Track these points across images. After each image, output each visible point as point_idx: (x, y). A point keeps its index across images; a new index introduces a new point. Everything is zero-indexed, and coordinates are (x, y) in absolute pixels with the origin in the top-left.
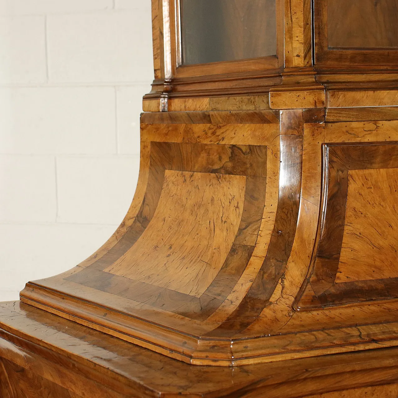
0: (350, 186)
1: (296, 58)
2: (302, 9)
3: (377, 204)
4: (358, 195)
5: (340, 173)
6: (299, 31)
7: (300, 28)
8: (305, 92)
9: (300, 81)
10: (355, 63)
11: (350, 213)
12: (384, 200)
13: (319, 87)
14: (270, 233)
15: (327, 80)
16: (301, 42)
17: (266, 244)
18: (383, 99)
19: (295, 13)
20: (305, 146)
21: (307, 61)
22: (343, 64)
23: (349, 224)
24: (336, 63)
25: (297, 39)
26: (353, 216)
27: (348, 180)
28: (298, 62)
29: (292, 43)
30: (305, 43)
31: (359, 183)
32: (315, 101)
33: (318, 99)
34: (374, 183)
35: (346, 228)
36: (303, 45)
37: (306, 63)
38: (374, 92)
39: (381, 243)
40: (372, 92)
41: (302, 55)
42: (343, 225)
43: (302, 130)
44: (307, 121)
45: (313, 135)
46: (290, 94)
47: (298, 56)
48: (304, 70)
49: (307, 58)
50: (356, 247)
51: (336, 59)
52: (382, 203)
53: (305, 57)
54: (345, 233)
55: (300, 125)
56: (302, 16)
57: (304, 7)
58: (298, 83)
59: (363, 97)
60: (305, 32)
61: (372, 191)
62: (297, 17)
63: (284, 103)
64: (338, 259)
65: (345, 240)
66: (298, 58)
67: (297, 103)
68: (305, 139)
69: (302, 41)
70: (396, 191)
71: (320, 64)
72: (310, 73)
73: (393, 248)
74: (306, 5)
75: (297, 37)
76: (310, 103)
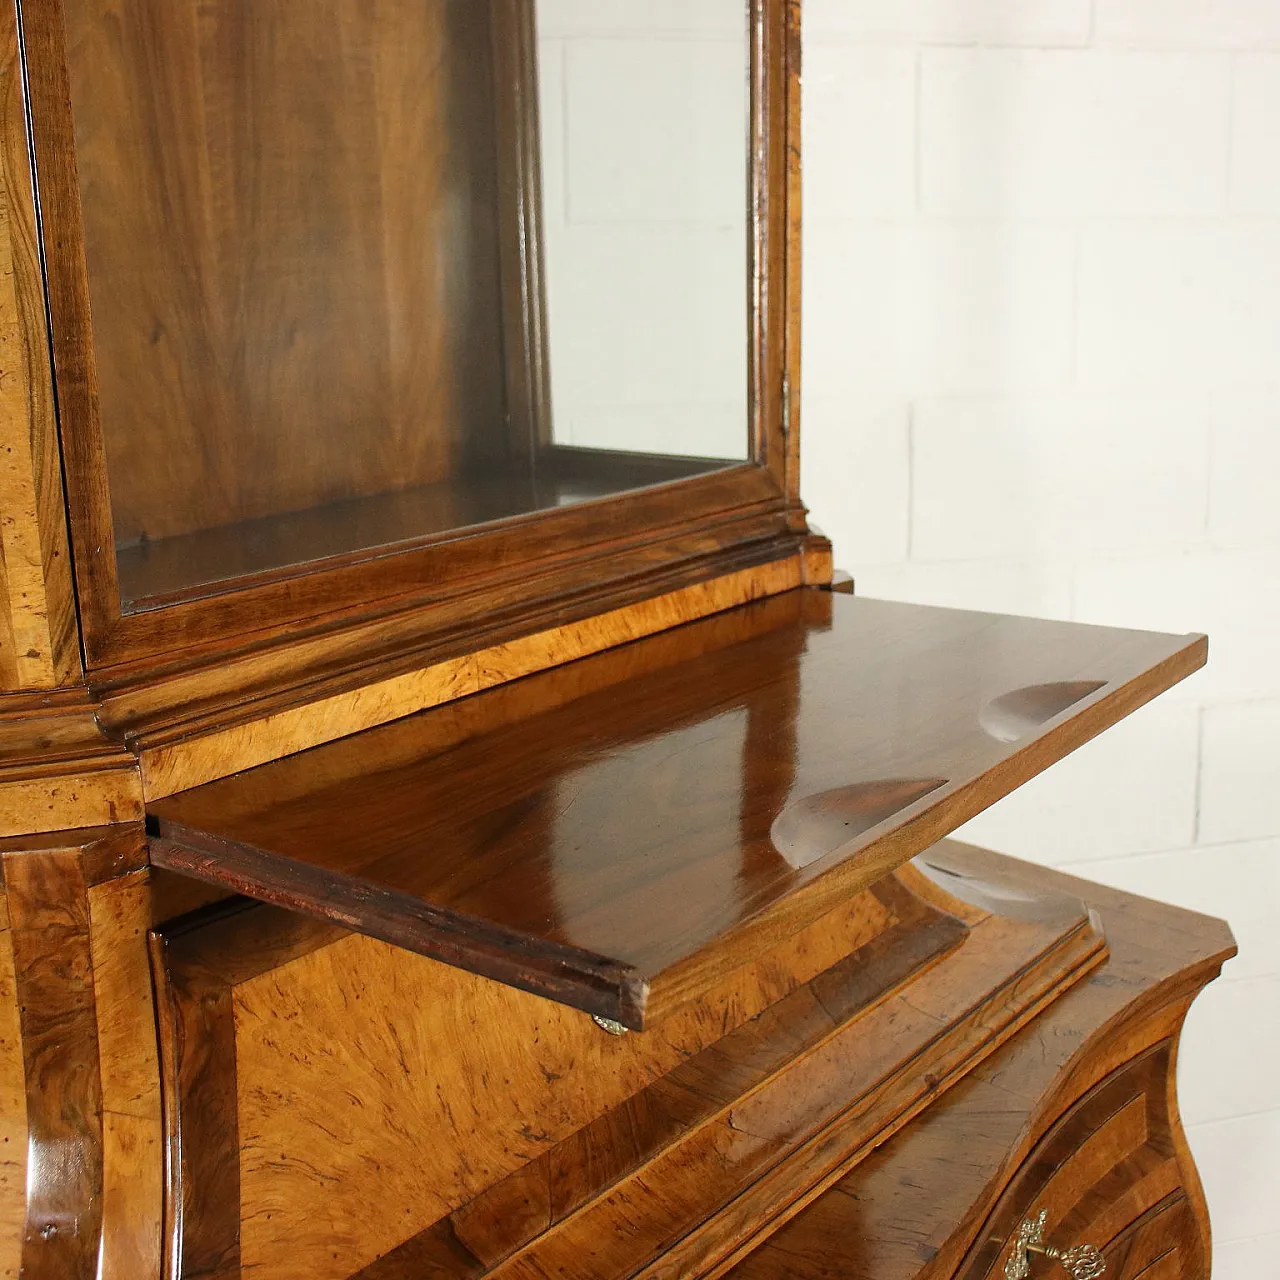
0: (240, 1031)
1: (27, 661)
2: (31, 506)
3: (317, 1052)
4: (264, 1048)
5: (211, 1003)
6: (27, 575)
7: (31, 567)
8: (76, 780)
9: (50, 737)
10: (202, 636)
11: (251, 1108)
12: (331, 1036)
13: (118, 758)
14: (16, 1235)
15: (131, 711)
16: (38, 610)
17: (8, 1273)
18: (292, 733)
19: (11, 520)
20: (97, 957)
21: (64, 667)
22: (169, 647)
23: (251, 1142)
24: (149, 650)
25: (25, 601)
26: (259, 1113)
27: (233, 1016)
28: (36, 673)
29: (9, 617)
30: (51, 614)
31: (264, 1013)
32: (112, 805)
33: (120, 797)
34: (301, 997)
35: (244, 1155)
36: (46, 621)
37: (61, 676)
38: (267, 721)
39: (339, 1160)
40: (263, 721)
41: (47, 650)
42: (234, 1153)
43: (85, 908)
44: (97, 880)
45: (119, 915)
46: (27, 789)
47: (33, 654)
48: (58, 697)
49: (66, 658)
50: (277, 1199)
51: (148, 640)
52: (329, 1045)
53: (57, 656)
54: (243, 1173)
55: (76, 896)
56: (35, 527)
57: (38, 498)
58: (46, 745)
59: (240, 744)
60: (49, 579)
61: (300, 1022)
62: (17, 533)
63: (6, 819)
64: (236, 1259)
65: (246, 1193)
66: (32, 660)
67: (52, 814)
68: (95, 933)
69: (43, 609)
70: (358, 997)
71: (104, 664)
72: (82, 707)
73: (368, 1160)
74: (45, 494)
75: (24, 595)
76: (96, 809)
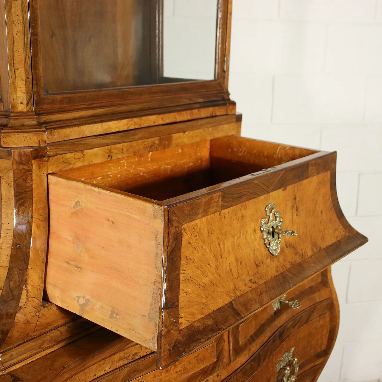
1: (20, 104)
2: (23, 66)
6: (21, 83)
7: (22, 81)
8: (31, 134)
9: (24, 124)
10: (63, 104)
13: (42, 129)
14: (10, 247)
15: (45, 121)
16: (23, 92)
17: (7, 256)
18: (85, 131)
19: (18, 69)
20: (34, 178)
21: (29, 107)
22: (55, 106)
24: (50, 106)
25: (20, 89)
28: (22, 108)
29: (16, 93)
30: (27, 93)
32: (39, 141)
33: (41, 139)
36: (25, 95)
37: (28, 109)
38: (79, 127)
40: (77, 127)
41: (25, 102)
43: (31, 165)
44: (35, 158)
45: (40, 168)
46: (19, 135)
47: (21, 103)
48: (27, 114)
49: (29, 105)
51: (50, 103)
53: (27, 104)
55: (29, 162)
56: (24, 71)
57: (25, 64)
58: (24, 125)
59: (71, 132)
60: (27, 84)
62: (19, 72)
63: (13, 143)
66: (21, 104)
67: (24, 142)
68: (33, 172)
69: (25, 92)
71: (39, 108)
72: (33, 117)
74: (26, 63)
75: (20, 88)
76: (35, 142)
